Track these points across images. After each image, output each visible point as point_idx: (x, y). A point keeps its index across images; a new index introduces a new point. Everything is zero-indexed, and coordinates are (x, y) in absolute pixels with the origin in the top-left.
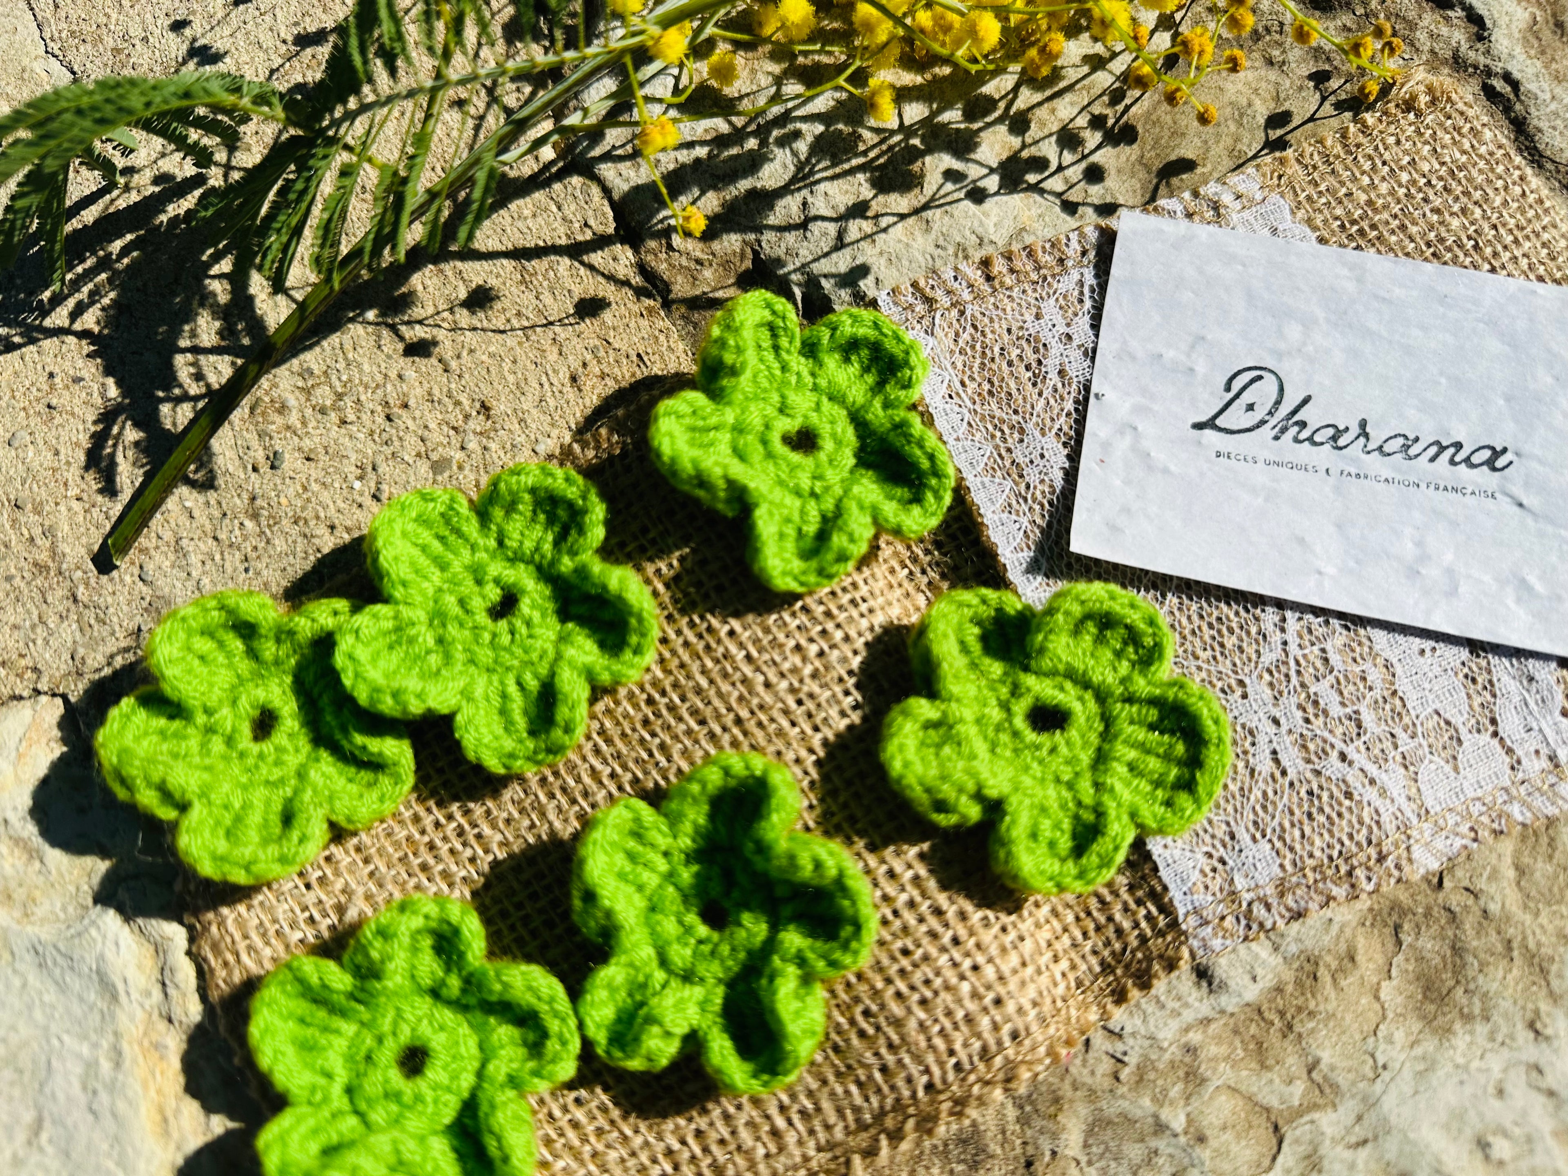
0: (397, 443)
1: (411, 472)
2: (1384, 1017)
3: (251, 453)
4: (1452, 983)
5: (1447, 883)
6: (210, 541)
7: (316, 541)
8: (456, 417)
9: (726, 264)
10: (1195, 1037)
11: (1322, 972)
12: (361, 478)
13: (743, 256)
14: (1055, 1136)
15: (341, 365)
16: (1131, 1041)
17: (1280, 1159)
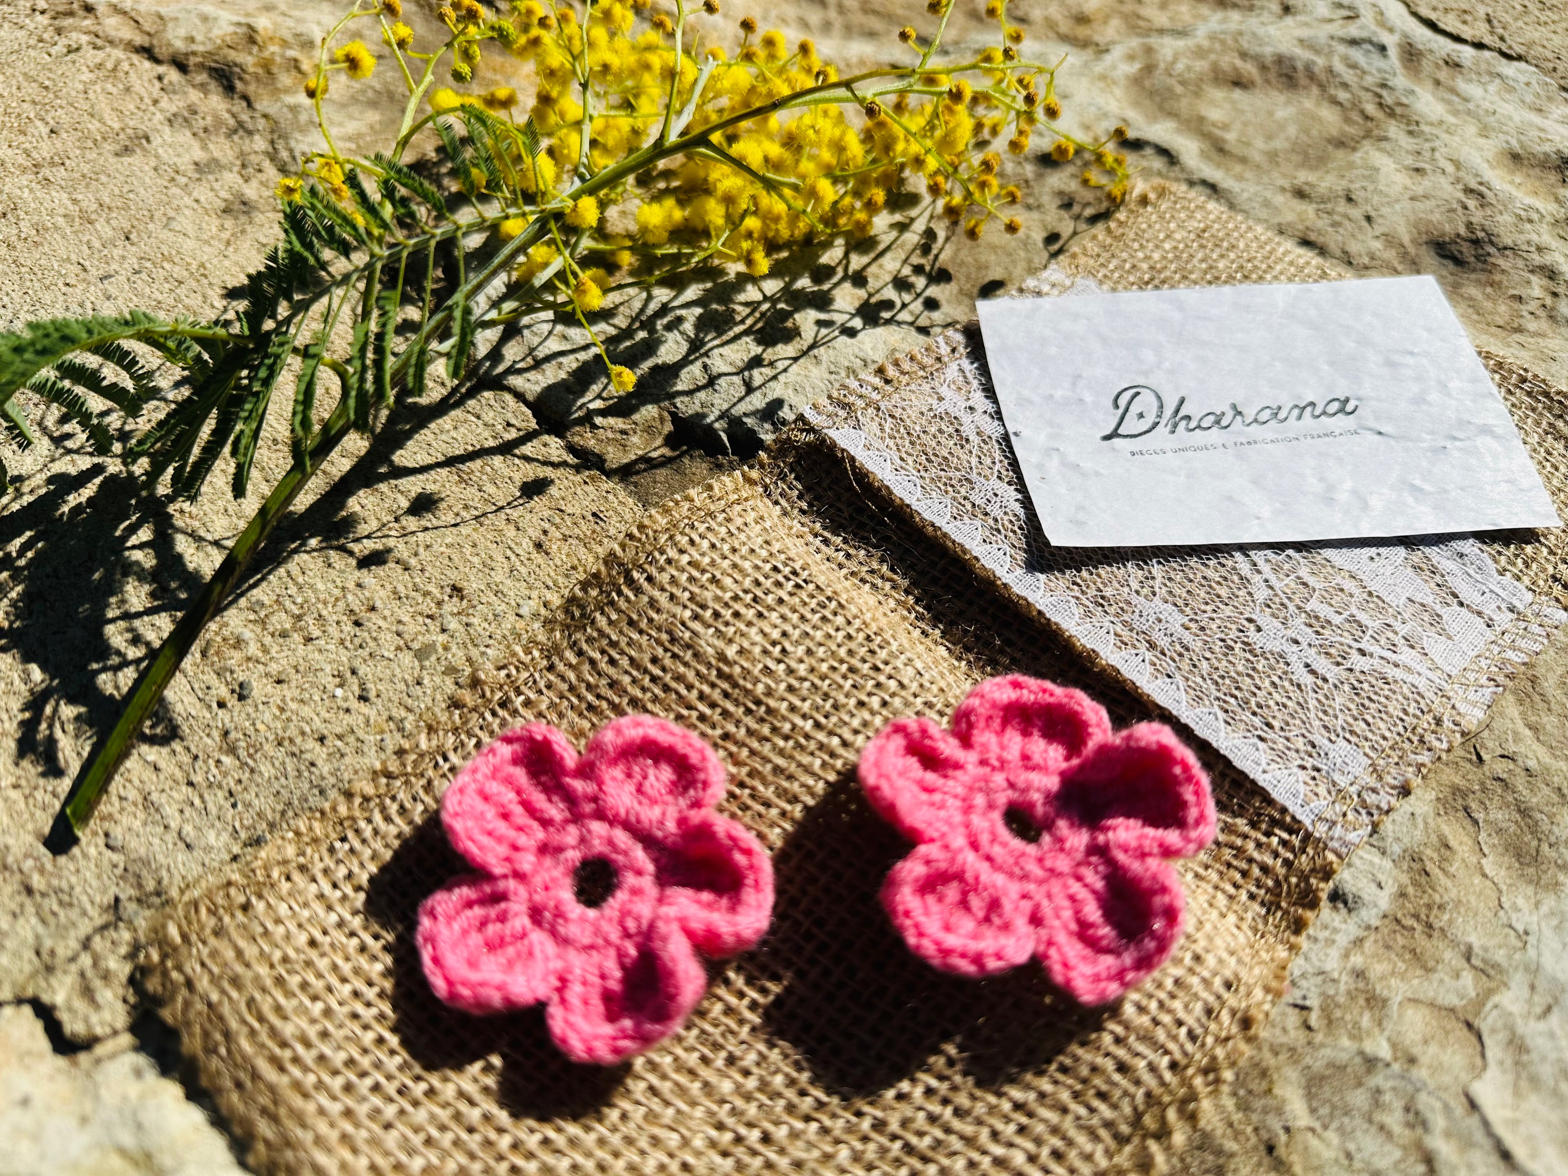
0: (372, 644)
1: (394, 665)
2: (1500, 891)
3: (213, 692)
4: (1535, 843)
5: (1485, 757)
6: (184, 788)
7: (308, 756)
8: (428, 606)
9: (649, 429)
10: (1357, 960)
11: (1429, 866)
12: (341, 686)
13: (662, 420)
14: (1279, 1111)
15: (293, 590)
16: (1304, 983)
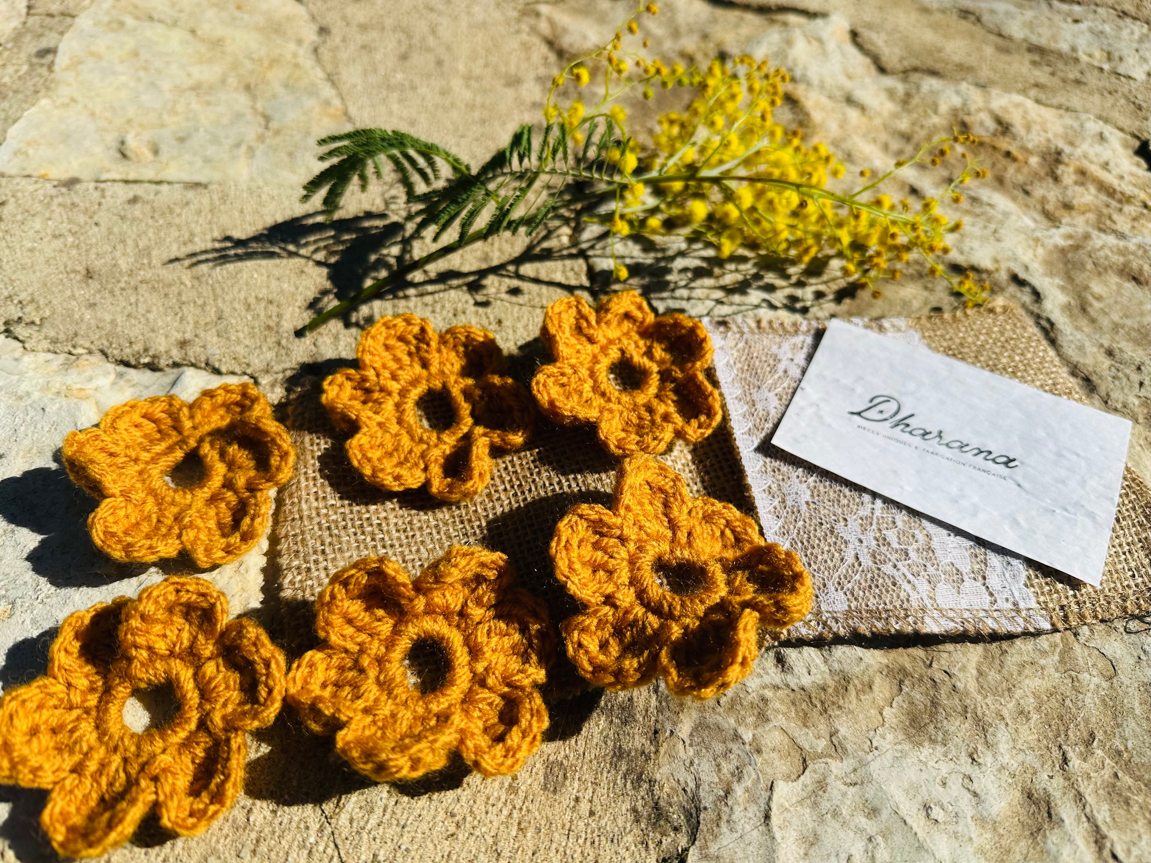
2: (883, 725)
4: (927, 721)
5: (934, 665)
10: (769, 694)
11: (851, 687)
14: (675, 724)
17: (802, 778)
